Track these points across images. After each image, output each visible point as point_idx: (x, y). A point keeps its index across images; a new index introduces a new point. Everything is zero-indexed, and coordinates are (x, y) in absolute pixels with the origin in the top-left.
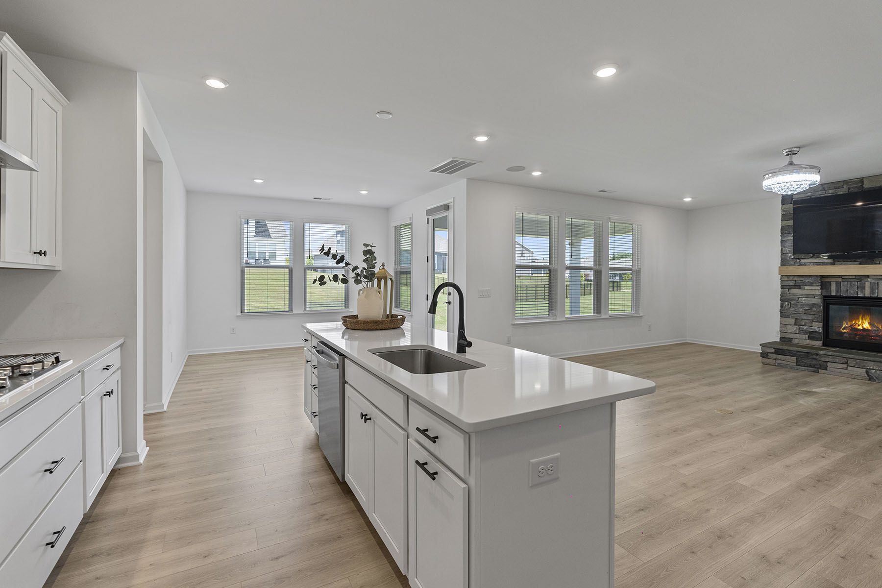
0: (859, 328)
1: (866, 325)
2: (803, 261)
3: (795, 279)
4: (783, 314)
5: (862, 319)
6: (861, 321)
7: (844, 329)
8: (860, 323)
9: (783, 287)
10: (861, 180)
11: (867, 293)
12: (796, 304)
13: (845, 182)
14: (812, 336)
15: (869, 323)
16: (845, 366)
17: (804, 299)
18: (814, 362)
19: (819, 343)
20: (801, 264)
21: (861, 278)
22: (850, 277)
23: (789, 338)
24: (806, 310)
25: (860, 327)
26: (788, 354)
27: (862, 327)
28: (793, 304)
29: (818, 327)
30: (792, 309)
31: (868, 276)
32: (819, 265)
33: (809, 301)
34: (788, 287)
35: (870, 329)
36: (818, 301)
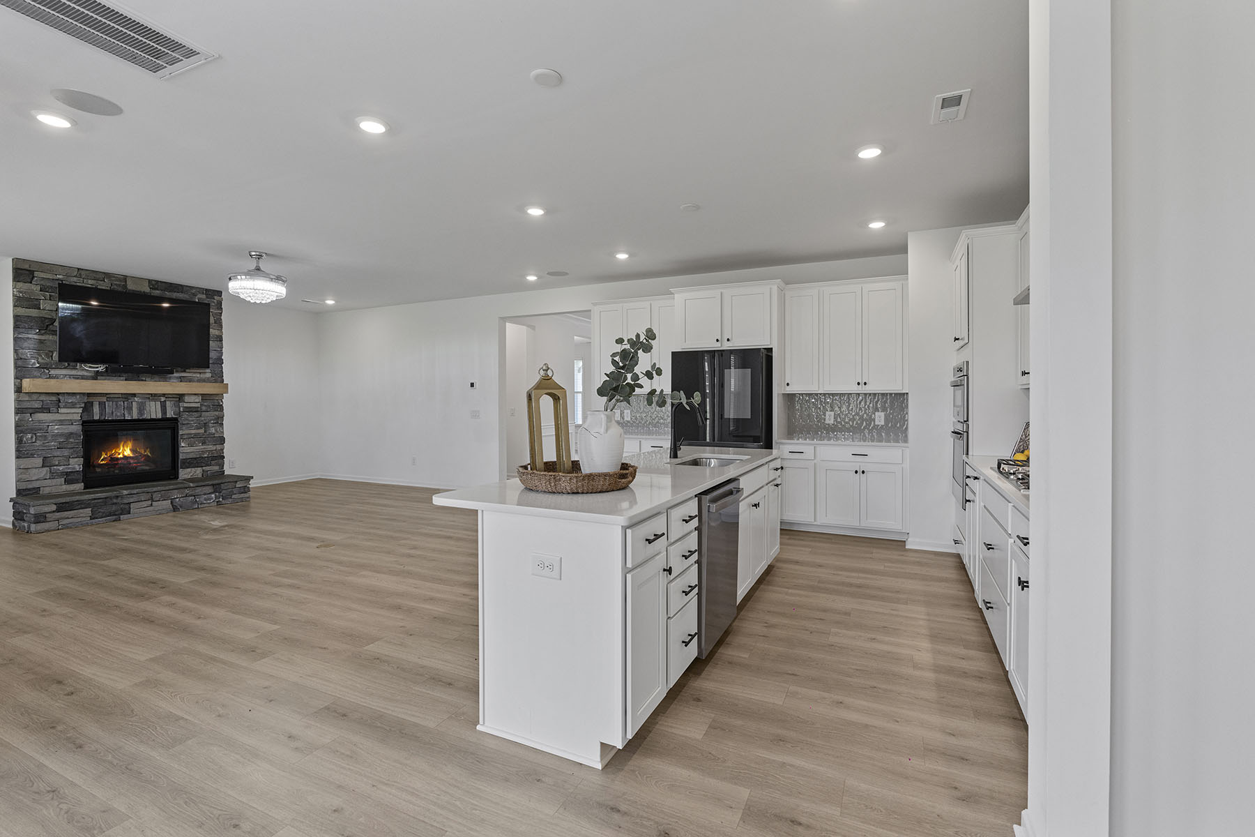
1: (128, 452)
2: (53, 372)
3: (41, 398)
4: (20, 454)
5: (123, 447)
6: (122, 448)
7: (102, 460)
8: (120, 451)
9: (19, 411)
10: (125, 278)
11: (135, 416)
12: (45, 436)
13: (108, 275)
14: (69, 478)
15: (130, 450)
16: (150, 502)
17: (56, 427)
18: (114, 508)
19: (80, 486)
20: (50, 377)
21: (128, 397)
22: (117, 396)
23: (34, 488)
24: (60, 443)
25: (121, 456)
26: (79, 507)
27: (123, 455)
28: (40, 436)
29: (77, 464)
30: (38, 443)
31: (134, 395)
32: (78, 378)
33: (64, 429)
34: (31, 411)
35: (131, 455)
36: (77, 428)
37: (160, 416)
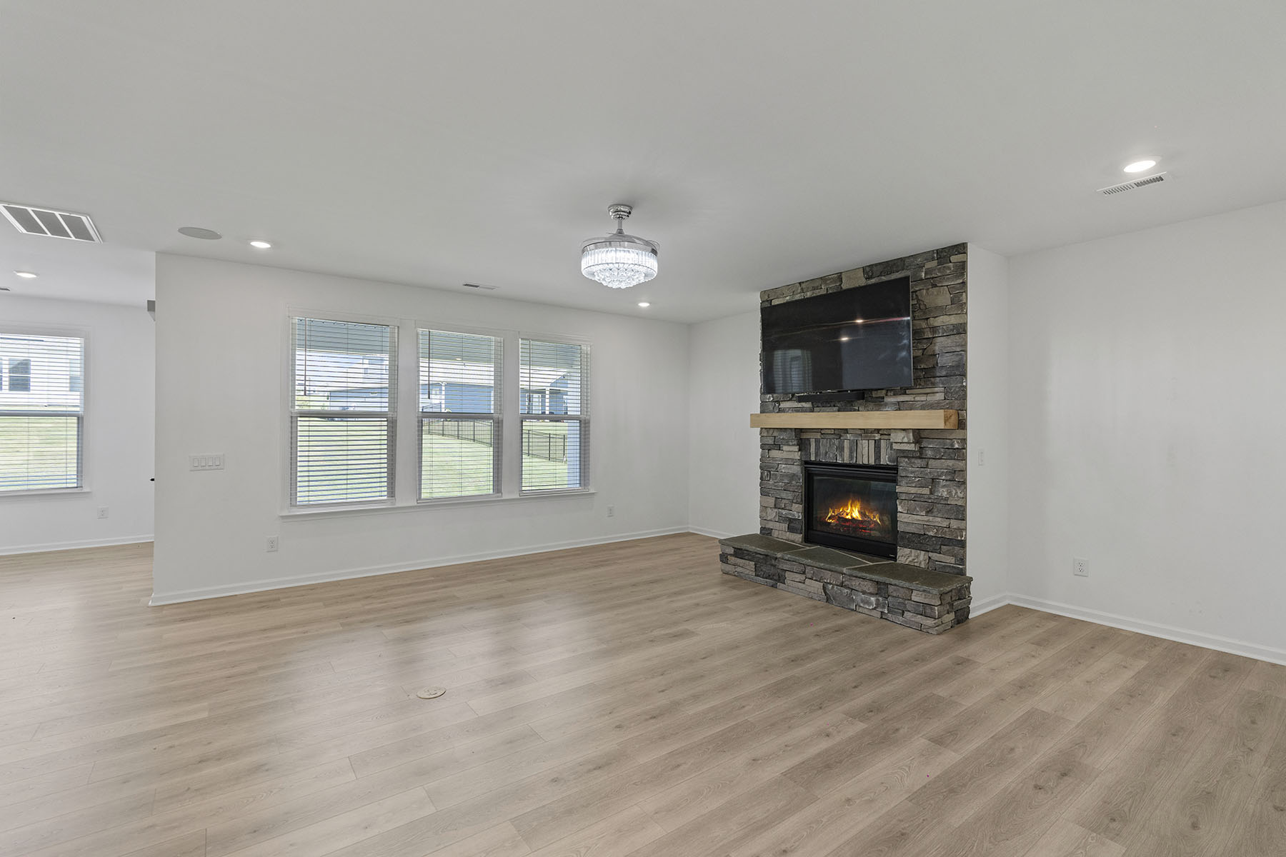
0: (847, 517)
1: (856, 514)
2: (783, 405)
3: (775, 434)
4: (764, 493)
5: (851, 506)
6: (850, 508)
7: (829, 518)
8: (848, 511)
9: (763, 447)
10: (839, 277)
11: (846, 461)
12: (776, 475)
13: (823, 279)
14: (791, 525)
15: (859, 512)
16: (802, 577)
17: (783, 466)
18: (772, 571)
19: (798, 538)
20: (780, 411)
21: (840, 433)
22: (829, 432)
23: (769, 529)
24: (786, 484)
25: (849, 517)
26: (746, 557)
27: (851, 516)
28: (773, 474)
29: (797, 511)
30: (771, 482)
31: (846, 431)
32: (798, 411)
33: (788, 469)
34: (767, 447)
35: (860, 519)
36: (796, 469)
37: (872, 462)
